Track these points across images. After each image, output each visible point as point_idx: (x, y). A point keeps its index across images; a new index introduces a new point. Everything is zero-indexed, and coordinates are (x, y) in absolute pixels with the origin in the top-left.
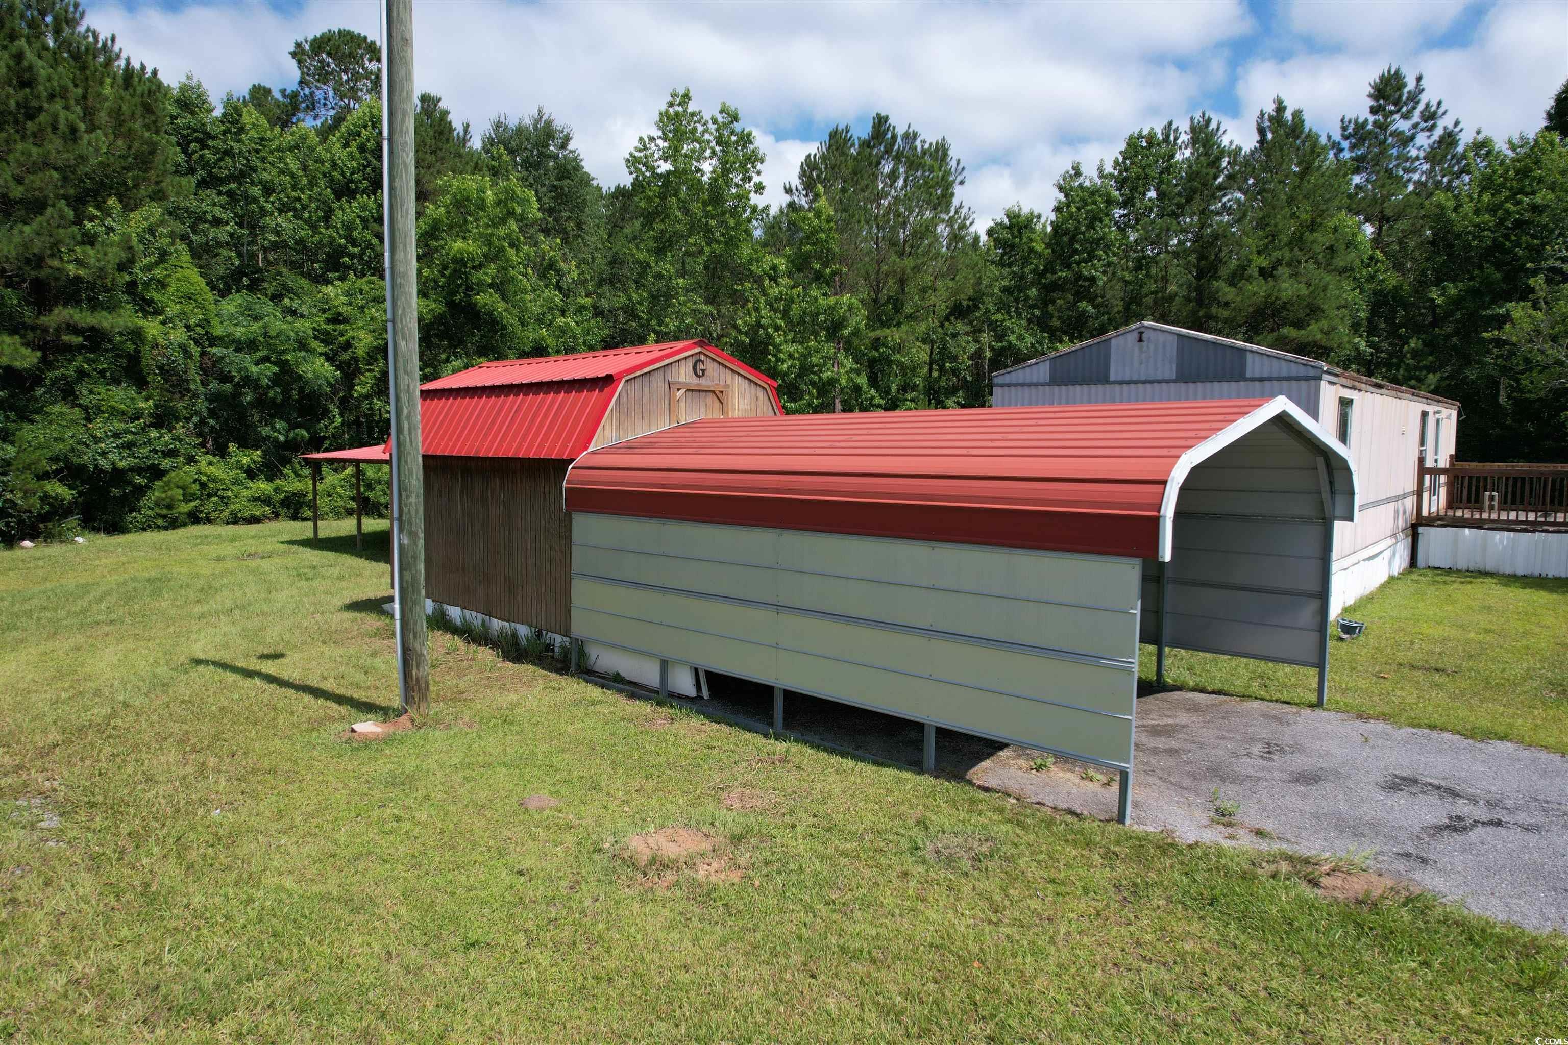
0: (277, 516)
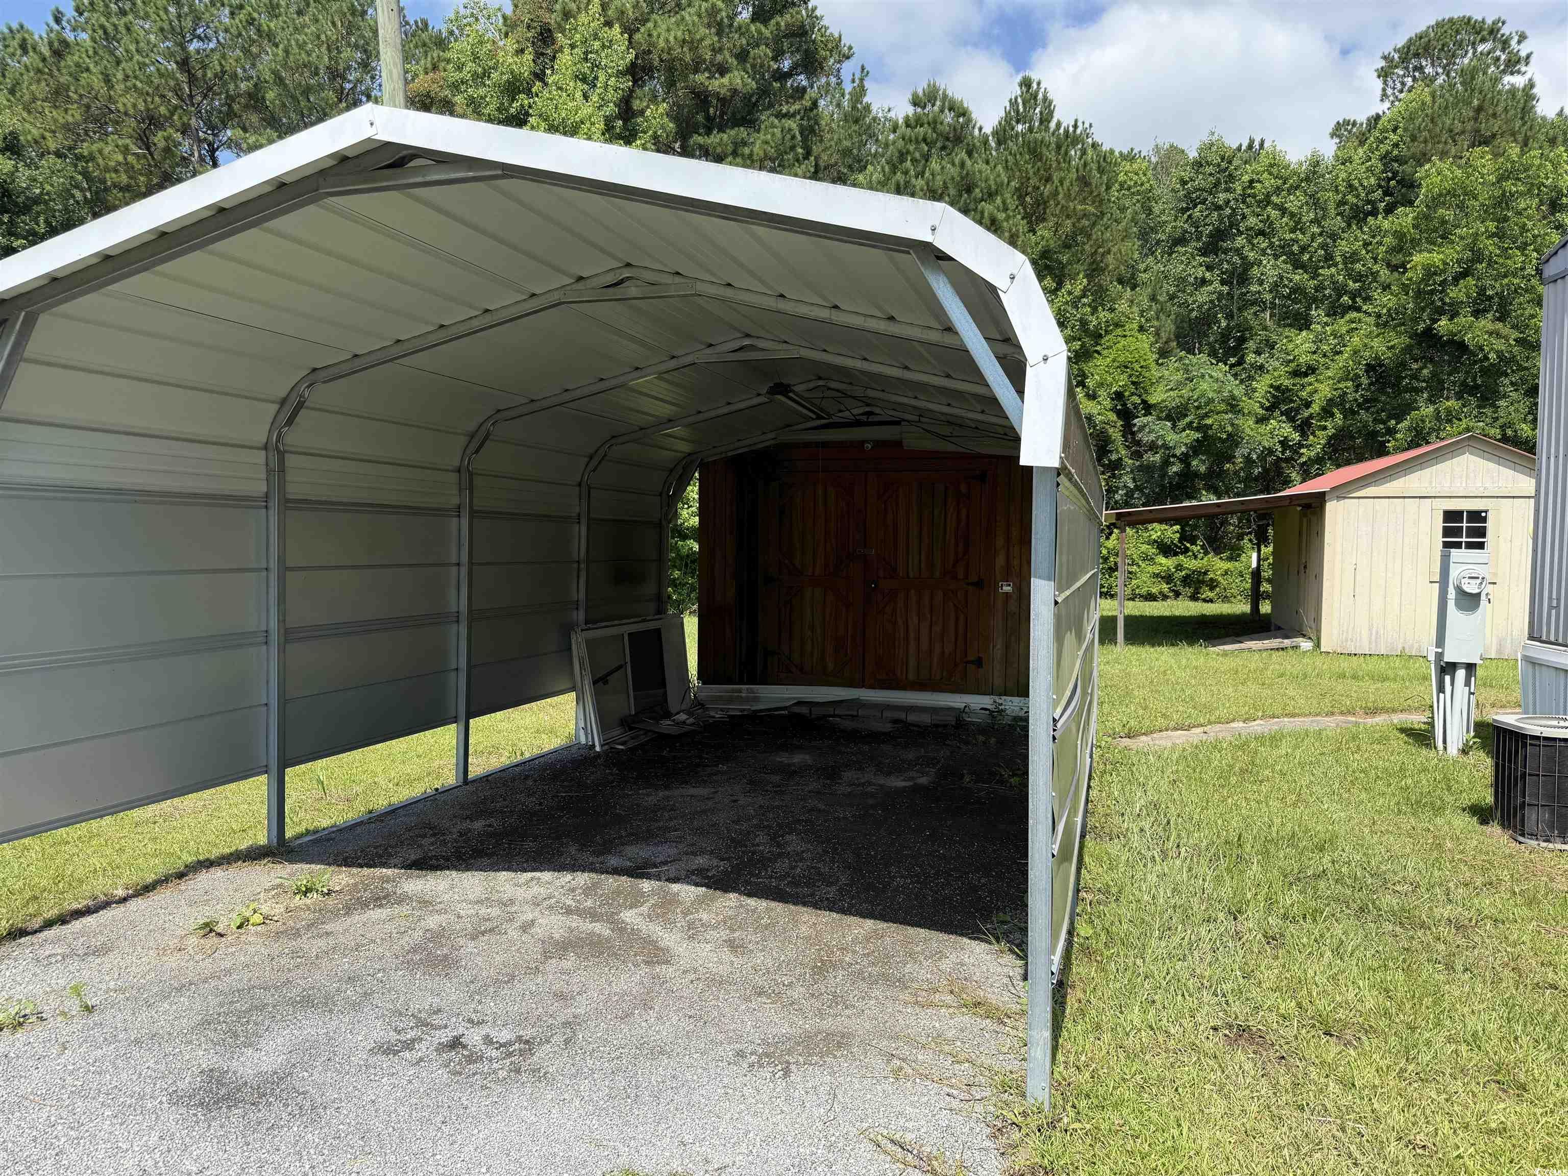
0: (1177, 594)
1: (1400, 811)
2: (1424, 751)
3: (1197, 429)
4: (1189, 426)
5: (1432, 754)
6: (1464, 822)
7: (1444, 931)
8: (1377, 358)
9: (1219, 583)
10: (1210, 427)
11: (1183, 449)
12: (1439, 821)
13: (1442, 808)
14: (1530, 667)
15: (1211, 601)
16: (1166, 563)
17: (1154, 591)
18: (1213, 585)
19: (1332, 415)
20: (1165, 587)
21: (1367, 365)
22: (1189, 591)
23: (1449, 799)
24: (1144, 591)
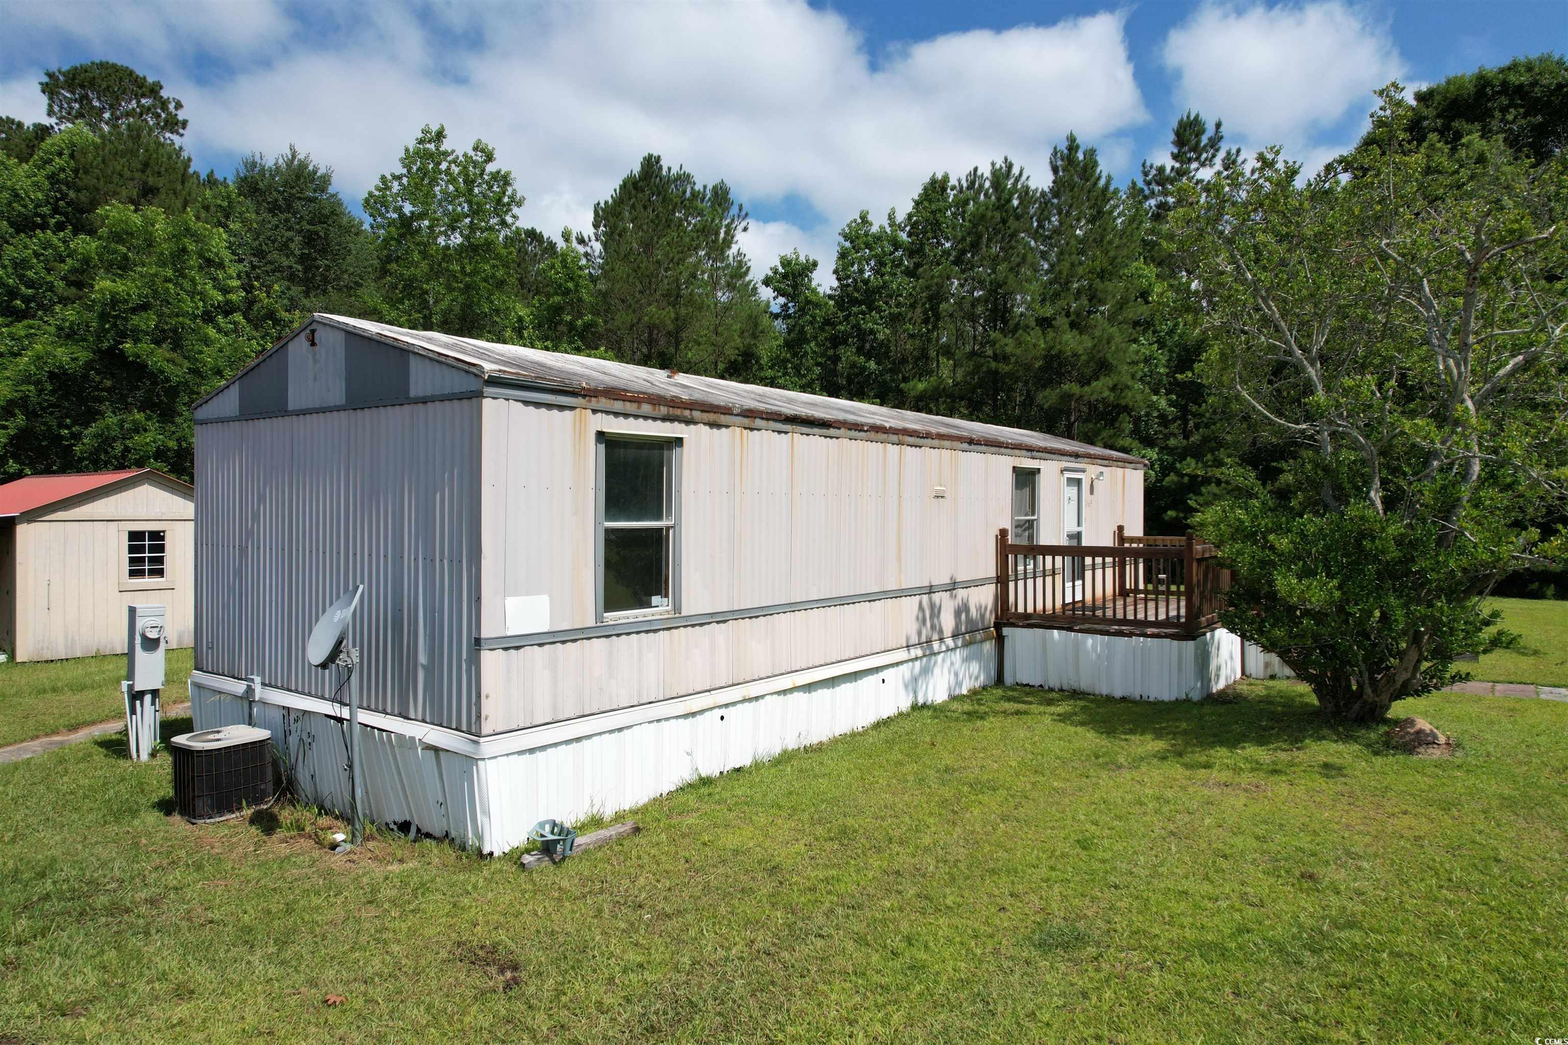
1: (105, 822)
2: (122, 762)
5: (129, 763)
6: (153, 818)
7: (143, 909)
8: (61, 367)
12: (136, 822)
13: (138, 811)
14: (197, 689)
21: (50, 372)
23: (143, 801)
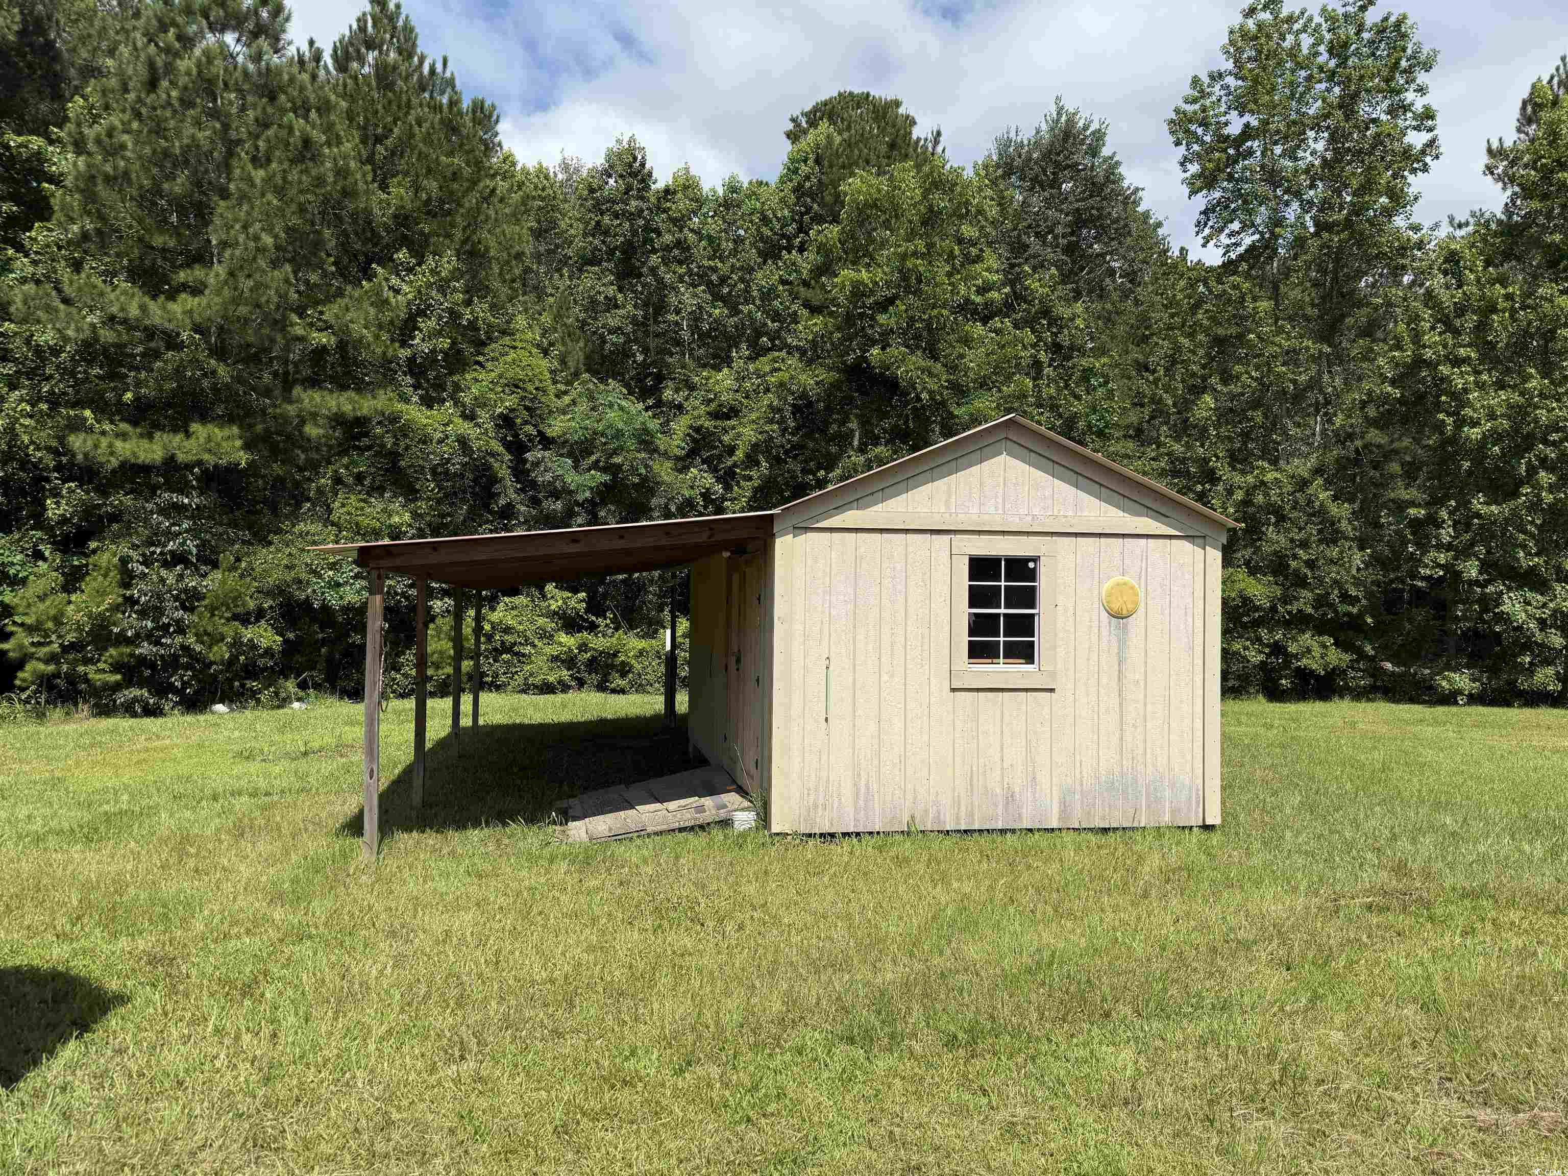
0: (581, 683)
3: (604, 470)
4: (595, 466)
8: (805, 395)
9: (632, 667)
10: (619, 467)
11: (588, 494)
15: (622, 691)
16: (567, 641)
17: (551, 679)
18: (624, 670)
19: (758, 463)
20: (565, 674)
21: (794, 404)
22: (595, 678)
24: (538, 680)
